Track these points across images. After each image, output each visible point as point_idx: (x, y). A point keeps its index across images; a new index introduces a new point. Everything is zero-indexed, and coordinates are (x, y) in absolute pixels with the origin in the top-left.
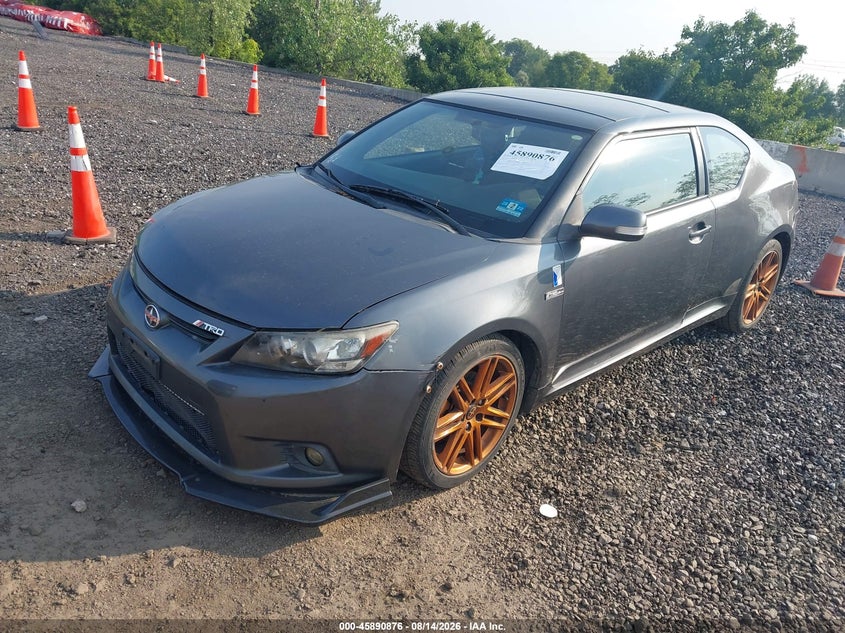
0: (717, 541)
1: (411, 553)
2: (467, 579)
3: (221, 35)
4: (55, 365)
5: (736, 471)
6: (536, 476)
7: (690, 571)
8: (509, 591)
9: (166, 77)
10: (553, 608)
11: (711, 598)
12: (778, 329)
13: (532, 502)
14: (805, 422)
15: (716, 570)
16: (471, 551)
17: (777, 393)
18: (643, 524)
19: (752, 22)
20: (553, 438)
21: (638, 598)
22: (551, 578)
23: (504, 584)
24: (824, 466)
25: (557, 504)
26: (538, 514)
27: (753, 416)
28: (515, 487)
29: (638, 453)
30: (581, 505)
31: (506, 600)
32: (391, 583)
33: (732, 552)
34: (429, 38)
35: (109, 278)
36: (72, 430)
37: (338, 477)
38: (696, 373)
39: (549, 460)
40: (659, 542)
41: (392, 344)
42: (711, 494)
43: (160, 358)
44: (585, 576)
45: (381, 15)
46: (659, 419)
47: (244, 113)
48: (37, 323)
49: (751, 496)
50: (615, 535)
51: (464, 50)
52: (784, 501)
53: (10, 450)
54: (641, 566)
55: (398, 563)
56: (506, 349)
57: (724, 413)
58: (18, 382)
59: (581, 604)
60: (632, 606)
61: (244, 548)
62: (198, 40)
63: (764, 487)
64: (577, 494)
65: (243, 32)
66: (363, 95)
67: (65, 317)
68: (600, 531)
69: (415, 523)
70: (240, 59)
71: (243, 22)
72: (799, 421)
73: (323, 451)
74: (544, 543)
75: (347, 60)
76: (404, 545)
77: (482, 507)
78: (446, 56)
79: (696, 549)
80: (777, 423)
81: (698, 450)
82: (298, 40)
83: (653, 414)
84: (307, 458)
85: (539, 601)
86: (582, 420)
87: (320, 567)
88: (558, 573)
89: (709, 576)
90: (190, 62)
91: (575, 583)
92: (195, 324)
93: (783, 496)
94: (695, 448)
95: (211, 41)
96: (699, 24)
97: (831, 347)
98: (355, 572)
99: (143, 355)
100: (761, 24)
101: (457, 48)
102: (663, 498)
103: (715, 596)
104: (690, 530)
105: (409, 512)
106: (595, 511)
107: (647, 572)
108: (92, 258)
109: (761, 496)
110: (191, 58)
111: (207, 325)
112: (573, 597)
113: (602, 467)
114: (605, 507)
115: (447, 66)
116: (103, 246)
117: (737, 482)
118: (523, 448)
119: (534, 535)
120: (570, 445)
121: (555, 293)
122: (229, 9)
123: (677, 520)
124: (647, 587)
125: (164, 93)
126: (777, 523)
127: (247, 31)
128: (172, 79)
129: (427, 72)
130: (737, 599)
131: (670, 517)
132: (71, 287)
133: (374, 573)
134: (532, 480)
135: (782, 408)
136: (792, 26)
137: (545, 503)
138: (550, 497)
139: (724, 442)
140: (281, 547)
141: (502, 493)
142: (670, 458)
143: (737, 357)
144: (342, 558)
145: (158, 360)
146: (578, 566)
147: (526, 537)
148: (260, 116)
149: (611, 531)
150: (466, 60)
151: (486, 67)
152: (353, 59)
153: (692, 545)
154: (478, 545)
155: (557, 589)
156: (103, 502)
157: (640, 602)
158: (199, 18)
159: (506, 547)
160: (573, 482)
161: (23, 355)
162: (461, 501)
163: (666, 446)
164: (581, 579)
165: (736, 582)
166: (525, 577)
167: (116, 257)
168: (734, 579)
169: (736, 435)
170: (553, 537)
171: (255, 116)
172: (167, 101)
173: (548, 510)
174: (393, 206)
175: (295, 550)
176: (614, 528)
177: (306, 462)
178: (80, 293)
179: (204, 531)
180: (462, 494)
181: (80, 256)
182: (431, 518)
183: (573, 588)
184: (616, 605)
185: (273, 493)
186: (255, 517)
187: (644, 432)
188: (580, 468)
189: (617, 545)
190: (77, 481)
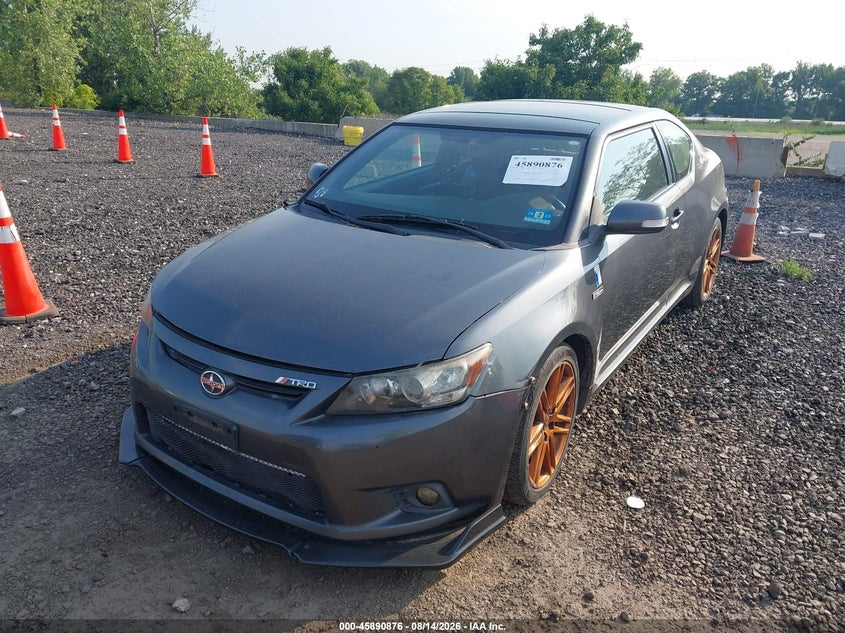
0: (790, 497)
1: (537, 572)
2: (601, 585)
3: (48, 83)
4: (63, 459)
5: (768, 431)
6: (606, 472)
7: (785, 530)
8: (644, 587)
9: (10, 133)
10: (692, 594)
11: (814, 550)
12: (728, 298)
13: (616, 498)
14: (797, 375)
15: (804, 524)
16: (589, 557)
17: (759, 354)
18: (721, 496)
19: (591, 26)
20: (599, 434)
21: (758, 566)
22: (674, 566)
23: (635, 582)
24: (833, 412)
25: (639, 494)
26: (627, 507)
27: (751, 378)
28: (593, 488)
29: (678, 432)
30: (660, 491)
31: (647, 597)
32: (536, 608)
33: (807, 505)
34: (284, 67)
35: (71, 354)
36: (123, 525)
37: (453, 512)
38: (685, 349)
39: (607, 455)
40: (746, 510)
41: (490, 366)
42: (760, 456)
43: (238, 426)
44: (703, 556)
45: (213, 48)
46: (677, 397)
47: (115, 161)
48: (15, 417)
49: (792, 450)
50: (706, 512)
51: (320, 74)
52: (820, 450)
53: (67, 562)
54: (743, 535)
55: (531, 585)
56: (569, 354)
57: (727, 381)
58: (31, 486)
59: (714, 583)
60: (756, 574)
61: (378, 607)
62: (24, 91)
63: (799, 440)
64: (650, 481)
65: (75, 78)
66: (224, 130)
67: (44, 405)
68: (691, 511)
69: (522, 542)
70: (75, 106)
71: (72, 67)
72: (791, 375)
73: (439, 488)
74: (649, 533)
75: (198, 96)
76: (525, 566)
77: (573, 513)
78: (304, 83)
79: (778, 509)
80: (774, 381)
81: (725, 418)
82: (142, 81)
83: (671, 394)
84: (418, 499)
85: (676, 589)
86: (616, 411)
87: (462, 608)
88: (677, 559)
89: (801, 530)
90: (22, 114)
91: (697, 565)
92: (278, 381)
93: (817, 445)
94: (722, 417)
95: (39, 90)
96: (544, 32)
97: (776, 306)
98: (498, 604)
99: (210, 426)
100: (600, 26)
101: (313, 73)
102: (724, 468)
103: (816, 547)
104: (762, 492)
105: (511, 533)
106: (675, 493)
107: (751, 540)
108: (41, 336)
109: (800, 448)
110: (20, 110)
111: (294, 381)
112: (703, 580)
113: (657, 452)
114: (681, 488)
115: (306, 92)
116: (47, 321)
117: (773, 441)
118: (578, 449)
119: (636, 528)
120: (617, 437)
121: (597, 293)
122: (54, 56)
123: (747, 486)
124: (760, 553)
125: (15, 150)
126: (826, 470)
127: (78, 77)
128: (16, 135)
129: (287, 100)
130: (835, 546)
131: (739, 485)
132: (33, 371)
133: (516, 601)
134: (603, 477)
135: (771, 367)
136: (626, 26)
137: (628, 496)
138: (629, 489)
139: (742, 407)
140: (414, 596)
141: (583, 495)
142: (707, 431)
143: (710, 328)
144: (477, 594)
145: (235, 428)
146: (692, 549)
147: (629, 532)
148: (134, 163)
149: (699, 509)
150: (324, 85)
151: (345, 89)
152: (204, 95)
153: (773, 506)
154: (591, 549)
155: (684, 574)
156: (202, 595)
157: (761, 568)
158: (22, 68)
159: (617, 545)
160: (640, 470)
161: (19, 455)
162: (552, 512)
163: (697, 420)
164: (700, 560)
165: (825, 530)
166: (651, 570)
167: (68, 331)
168: (823, 528)
169: (748, 397)
170: (653, 527)
171: (129, 163)
172: (24, 158)
173: (635, 502)
174: (416, 231)
175: (428, 597)
176: (700, 506)
177: (418, 504)
178: (47, 376)
179: (328, 600)
180: (549, 504)
181: (26, 337)
182: (535, 534)
183: (698, 570)
184: (744, 576)
185: (389, 543)
186: (370, 573)
187: (672, 412)
188: (640, 457)
189: (712, 521)
190: (162, 579)
